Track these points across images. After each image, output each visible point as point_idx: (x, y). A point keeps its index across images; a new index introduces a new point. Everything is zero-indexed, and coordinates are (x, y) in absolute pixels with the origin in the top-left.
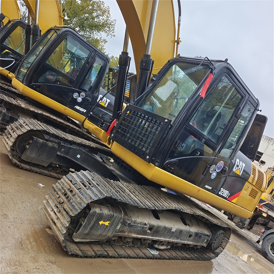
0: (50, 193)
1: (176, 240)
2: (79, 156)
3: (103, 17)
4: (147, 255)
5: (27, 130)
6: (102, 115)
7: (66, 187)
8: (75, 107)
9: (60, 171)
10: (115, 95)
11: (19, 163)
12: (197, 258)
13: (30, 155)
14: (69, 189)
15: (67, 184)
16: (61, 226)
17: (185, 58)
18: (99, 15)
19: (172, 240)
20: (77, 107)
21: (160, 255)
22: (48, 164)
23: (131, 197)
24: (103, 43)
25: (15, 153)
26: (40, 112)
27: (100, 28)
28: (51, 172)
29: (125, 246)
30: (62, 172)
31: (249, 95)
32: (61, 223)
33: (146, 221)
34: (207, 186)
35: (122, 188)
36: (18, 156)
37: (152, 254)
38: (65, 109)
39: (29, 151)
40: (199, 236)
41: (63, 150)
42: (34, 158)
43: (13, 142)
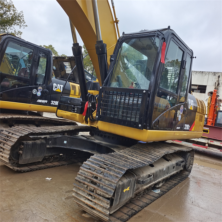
0: (77, 185)
1: (167, 175)
2: (65, 142)
3: (10, 12)
4: (155, 196)
5: (17, 139)
6: (70, 101)
7: (88, 176)
8: (37, 102)
9: (53, 160)
10: (79, 83)
11: (18, 169)
12: (181, 180)
13: (26, 158)
14: (93, 176)
15: (88, 173)
16: (102, 209)
17: (132, 34)
18: (6, 11)
19: (165, 177)
20: (39, 101)
21: (162, 191)
22: (42, 159)
23: (135, 160)
24: (19, 35)
25: (12, 161)
26: (10, 117)
27: (11, 23)
28: (46, 163)
29: (139, 197)
30: (54, 160)
31: (187, 48)
32: (101, 206)
33: (149, 172)
34: (178, 128)
35: (123, 156)
36: (15, 163)
37: (157, 194)
38: (30, 106)
39: (24, 155)
40: (179, 165)
41: (50, 142)
42: (30, 159)
43: (9, 154)
